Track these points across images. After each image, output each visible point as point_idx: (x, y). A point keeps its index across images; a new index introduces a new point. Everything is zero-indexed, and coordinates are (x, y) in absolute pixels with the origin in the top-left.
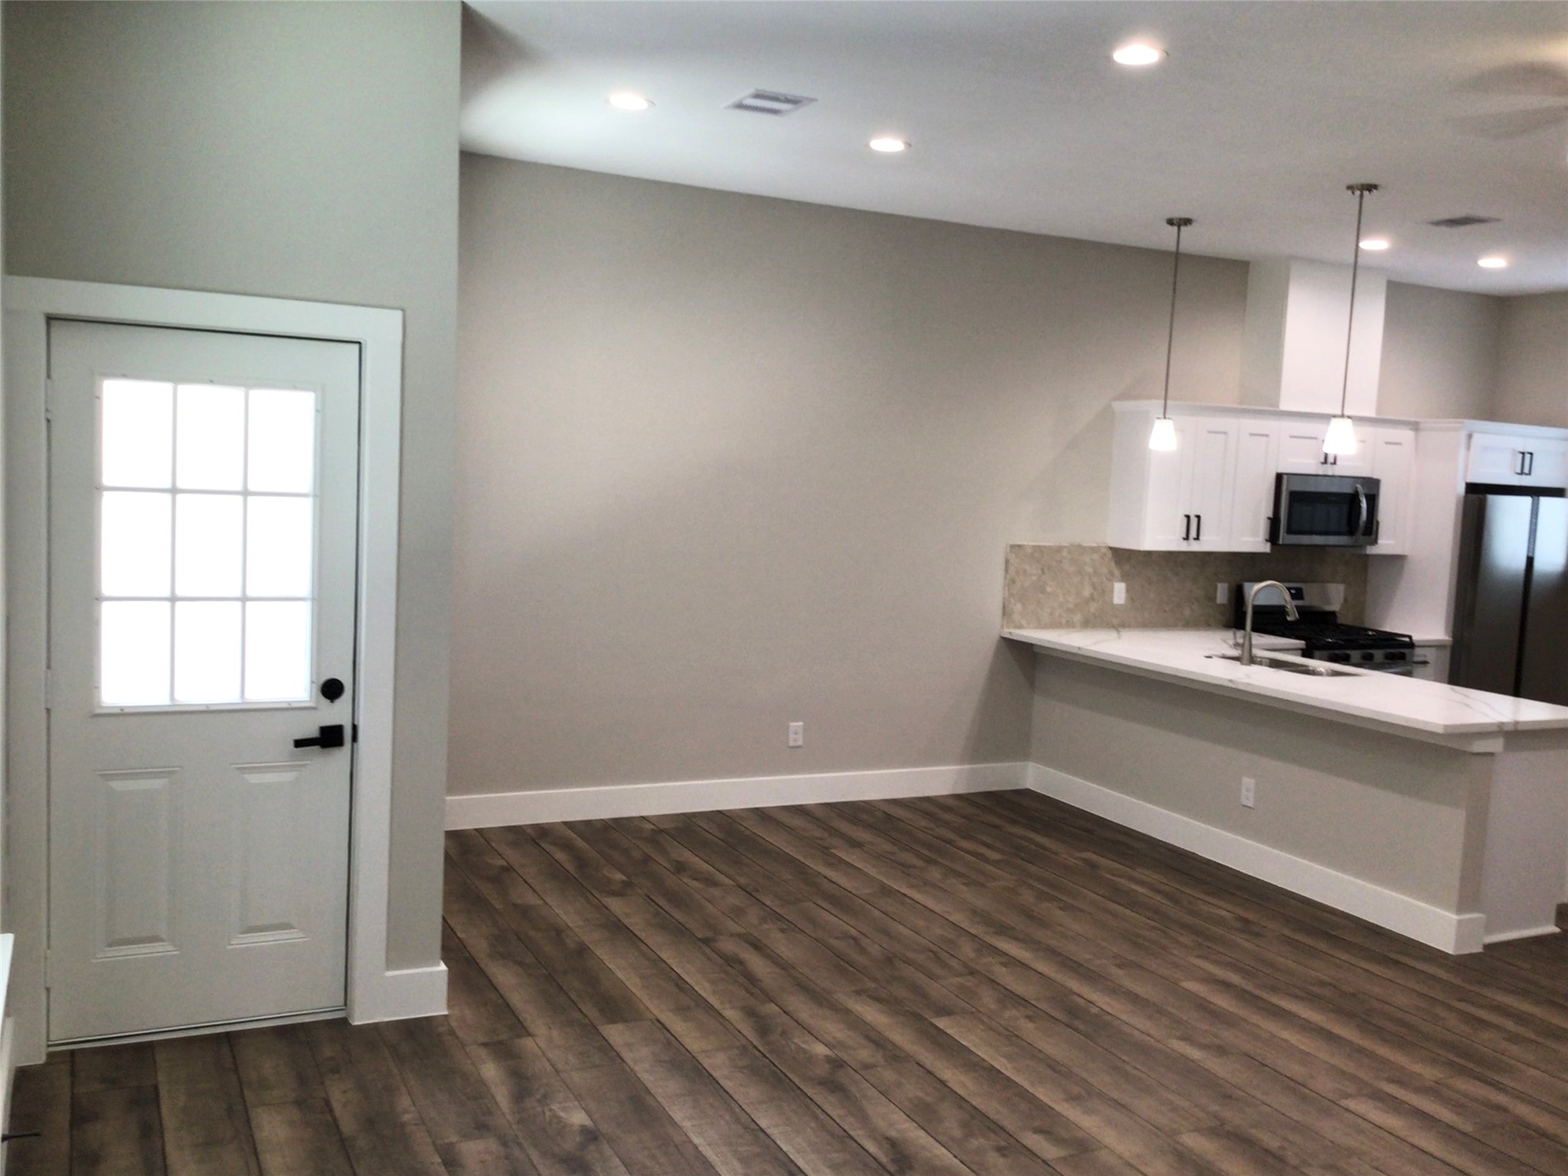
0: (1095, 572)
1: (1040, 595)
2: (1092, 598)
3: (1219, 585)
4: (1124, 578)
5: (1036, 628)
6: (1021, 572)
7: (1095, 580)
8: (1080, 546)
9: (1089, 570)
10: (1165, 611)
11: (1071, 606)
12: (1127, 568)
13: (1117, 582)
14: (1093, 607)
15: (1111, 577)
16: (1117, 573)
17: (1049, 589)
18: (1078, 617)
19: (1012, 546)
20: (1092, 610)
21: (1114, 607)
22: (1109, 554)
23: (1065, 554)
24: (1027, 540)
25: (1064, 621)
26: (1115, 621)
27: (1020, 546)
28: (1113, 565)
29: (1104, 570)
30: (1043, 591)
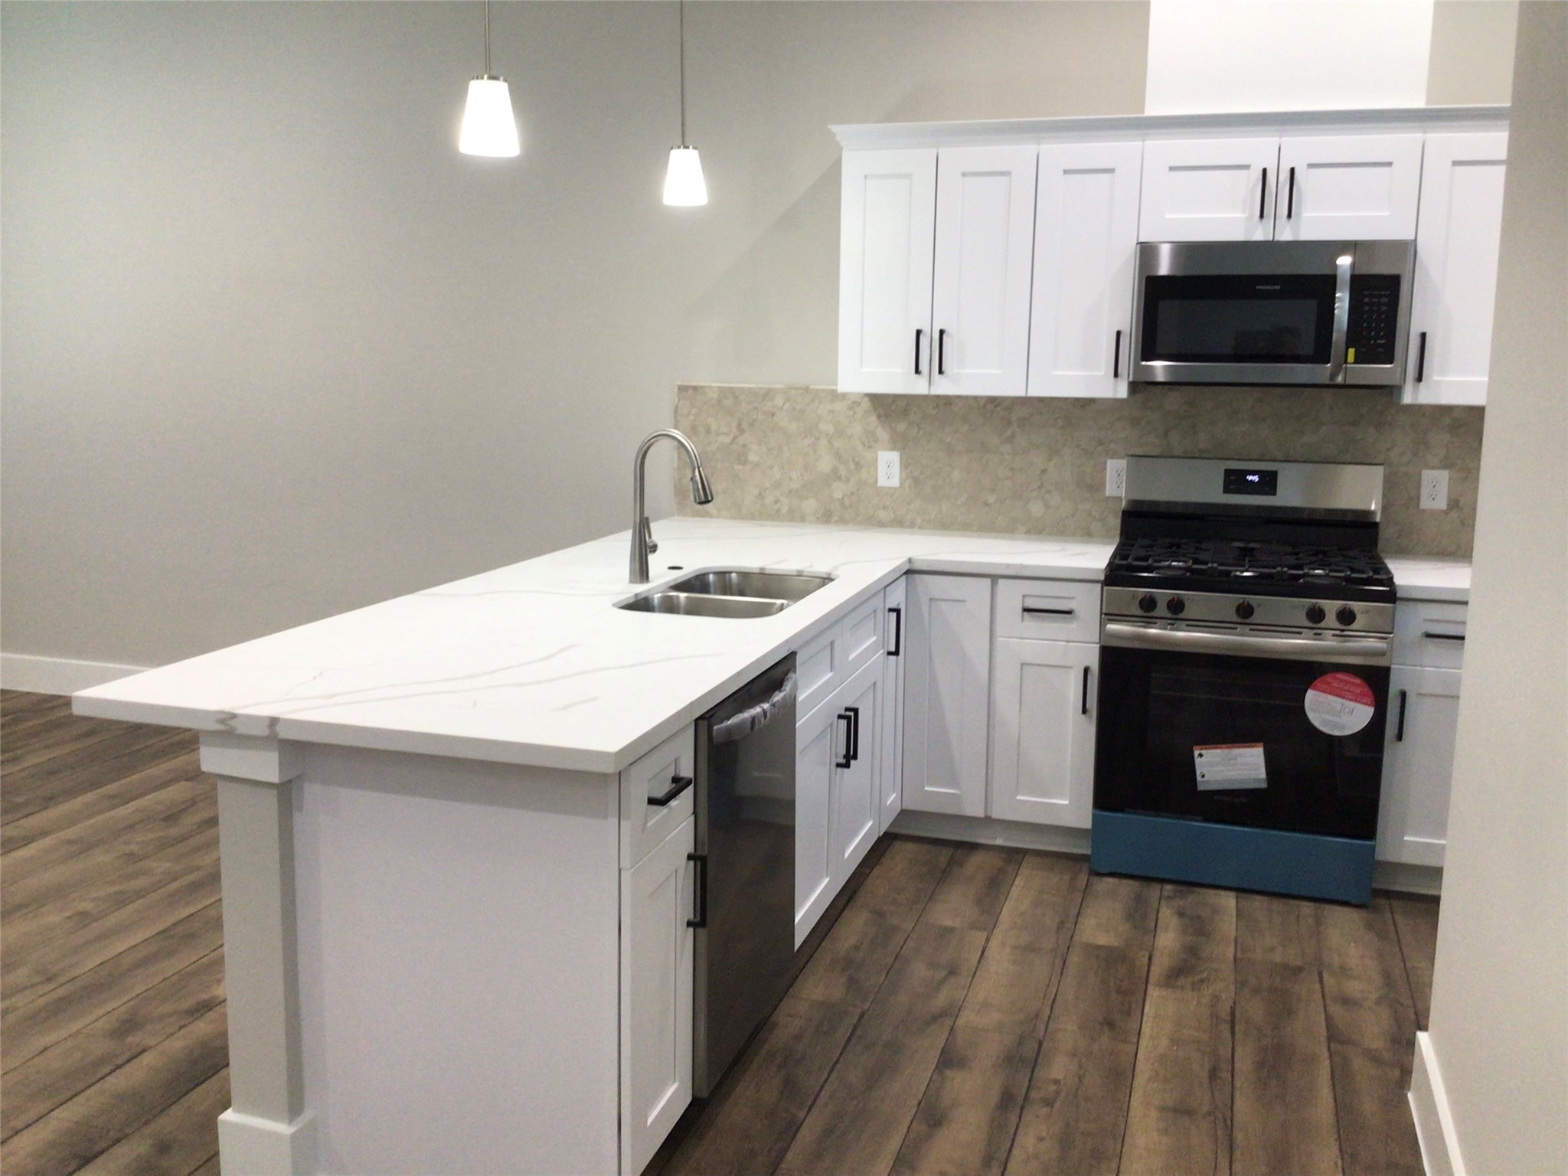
0: (840, 433)
1: (738, 467)
2: (835, 475)
3: (1110, 463)
4: (898, 442)
5: (733, 518)
6: (701, 429)
7: (837, 444)
8: (807, 389)
9: (827, 427)
10: (986, 504)
11: (796, 485)
12: (902, 426)
13: (885, 449)
14: (838, 490)
15: (870, 442)
16: (883, 434)
17: (752, 457)
18: (810, 505)
19: (682, 389)
20: (838, 495)
21: (879, 491)
22: (866, 404)
23: (779, 400)
24: (708, 377)
25: (784, 510)
26: (882, 515)
27: (695, 388)
28: (873, 419)
29: (857, 429)
30: (742, 459)
